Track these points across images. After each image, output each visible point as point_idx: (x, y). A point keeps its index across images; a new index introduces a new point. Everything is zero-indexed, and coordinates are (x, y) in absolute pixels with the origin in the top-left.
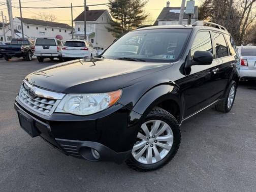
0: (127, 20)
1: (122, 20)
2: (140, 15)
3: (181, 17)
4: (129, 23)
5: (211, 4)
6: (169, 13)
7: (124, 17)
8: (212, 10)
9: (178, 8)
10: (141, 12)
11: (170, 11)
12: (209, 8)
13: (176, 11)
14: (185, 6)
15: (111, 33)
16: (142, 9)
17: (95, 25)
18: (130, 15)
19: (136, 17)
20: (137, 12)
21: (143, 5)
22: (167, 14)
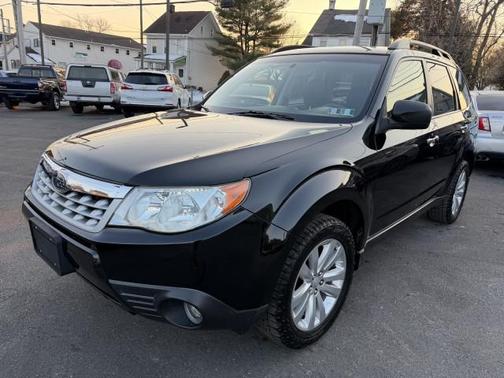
0: (250, 33)
1: (240, 32)
2: (275, 23)
3: (357, 31)
4: (254, 38)
5: (417, 5)
6: (333, 21)
7: (244, 27)
8: (418, 18)
9: (353, 12)
10: (278, 17)
11: (337, 17)
12: (413, 13)
13: (347, 18)
14: (367, 8)
15: (218, 58)
16: (280, 11)
17: (186, 41)
18: (257, 23)
19: (268, 29)
20: (270, 17)
21: (282, 5)
22: (330, 24)
